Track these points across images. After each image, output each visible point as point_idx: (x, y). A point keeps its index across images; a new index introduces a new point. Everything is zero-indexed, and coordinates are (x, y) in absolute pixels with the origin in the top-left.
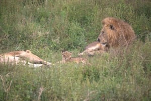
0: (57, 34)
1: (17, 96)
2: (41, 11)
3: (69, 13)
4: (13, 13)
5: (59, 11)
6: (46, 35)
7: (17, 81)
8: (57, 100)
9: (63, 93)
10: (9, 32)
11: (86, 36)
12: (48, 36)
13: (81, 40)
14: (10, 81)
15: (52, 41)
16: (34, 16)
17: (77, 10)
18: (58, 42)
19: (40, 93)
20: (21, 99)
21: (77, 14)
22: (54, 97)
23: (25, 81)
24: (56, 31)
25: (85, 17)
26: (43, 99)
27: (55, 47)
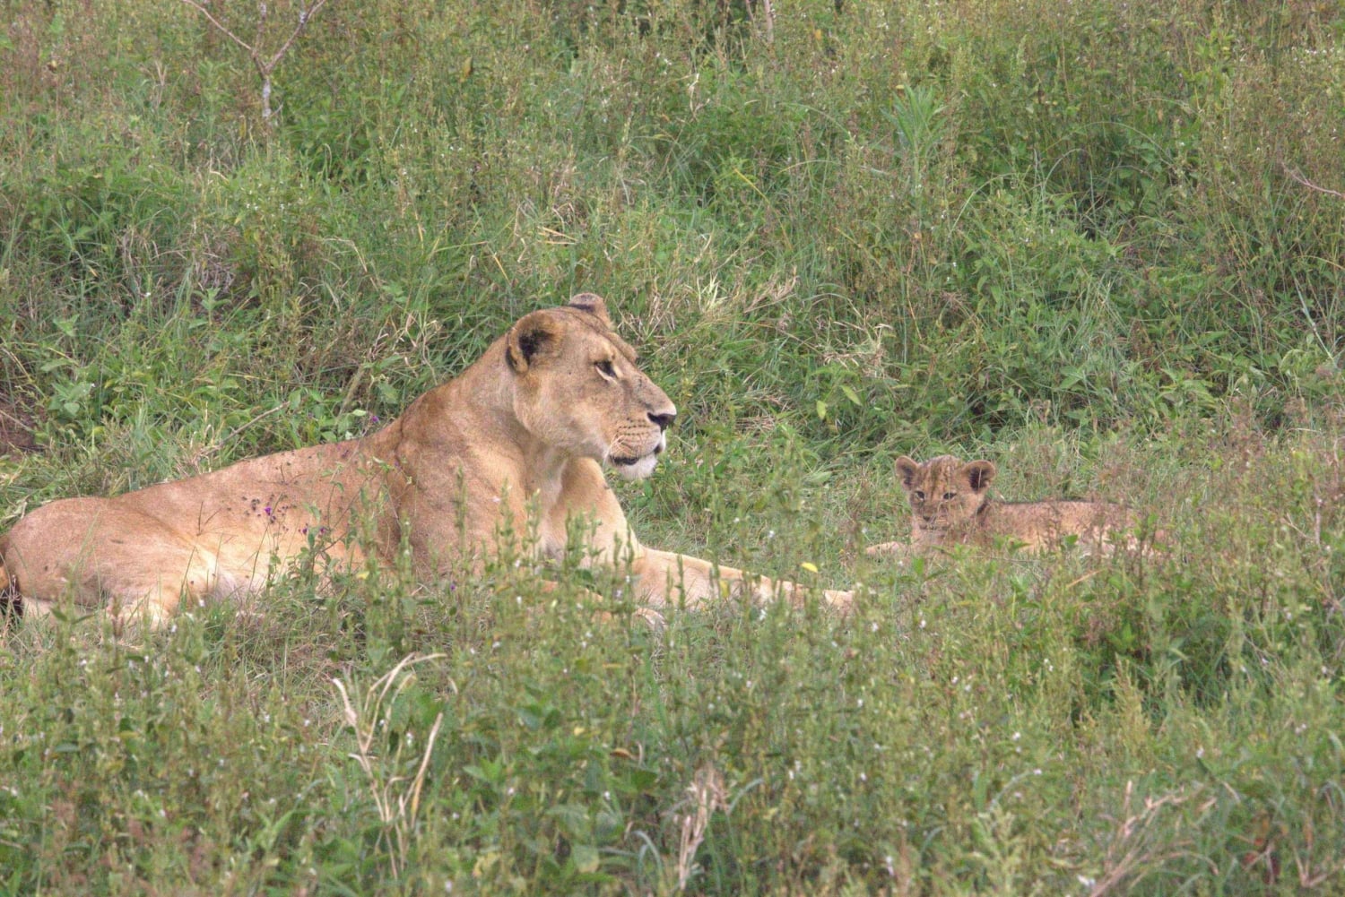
0: (870, 297)
1: (488, 858)
2: (717, 102)
3: (974, 108)
4: (466, 130)
5: (881, 92)
6: (769, 310)
7: (486, 726)
8: (840, 881)
9: (896, 820)
10: (435, 295)
11: (1128, 310)
12: (783, 321)
13: (1085, 345)
14: (420, 728)
15: (818, 361)
16: (661, 148)
17: (1040, 78)
18: (876, 372)
19: (697, 826)
20: (519, 883)
21: (1043, 110)
22: (819, 860)
23: (552, 721)
24: (858, 268)
25: (1116, 140)
26: (717, 877)
27: (849, 420)
